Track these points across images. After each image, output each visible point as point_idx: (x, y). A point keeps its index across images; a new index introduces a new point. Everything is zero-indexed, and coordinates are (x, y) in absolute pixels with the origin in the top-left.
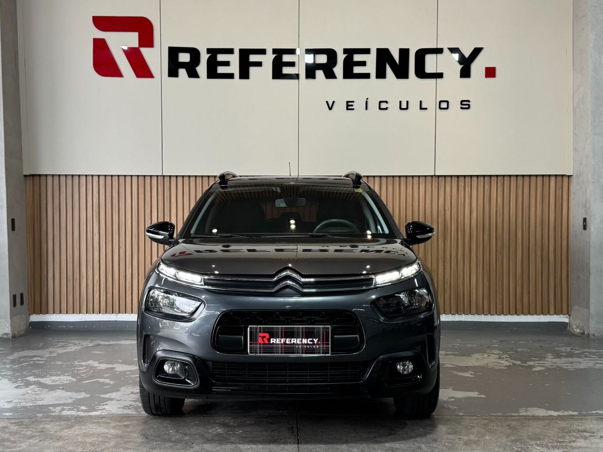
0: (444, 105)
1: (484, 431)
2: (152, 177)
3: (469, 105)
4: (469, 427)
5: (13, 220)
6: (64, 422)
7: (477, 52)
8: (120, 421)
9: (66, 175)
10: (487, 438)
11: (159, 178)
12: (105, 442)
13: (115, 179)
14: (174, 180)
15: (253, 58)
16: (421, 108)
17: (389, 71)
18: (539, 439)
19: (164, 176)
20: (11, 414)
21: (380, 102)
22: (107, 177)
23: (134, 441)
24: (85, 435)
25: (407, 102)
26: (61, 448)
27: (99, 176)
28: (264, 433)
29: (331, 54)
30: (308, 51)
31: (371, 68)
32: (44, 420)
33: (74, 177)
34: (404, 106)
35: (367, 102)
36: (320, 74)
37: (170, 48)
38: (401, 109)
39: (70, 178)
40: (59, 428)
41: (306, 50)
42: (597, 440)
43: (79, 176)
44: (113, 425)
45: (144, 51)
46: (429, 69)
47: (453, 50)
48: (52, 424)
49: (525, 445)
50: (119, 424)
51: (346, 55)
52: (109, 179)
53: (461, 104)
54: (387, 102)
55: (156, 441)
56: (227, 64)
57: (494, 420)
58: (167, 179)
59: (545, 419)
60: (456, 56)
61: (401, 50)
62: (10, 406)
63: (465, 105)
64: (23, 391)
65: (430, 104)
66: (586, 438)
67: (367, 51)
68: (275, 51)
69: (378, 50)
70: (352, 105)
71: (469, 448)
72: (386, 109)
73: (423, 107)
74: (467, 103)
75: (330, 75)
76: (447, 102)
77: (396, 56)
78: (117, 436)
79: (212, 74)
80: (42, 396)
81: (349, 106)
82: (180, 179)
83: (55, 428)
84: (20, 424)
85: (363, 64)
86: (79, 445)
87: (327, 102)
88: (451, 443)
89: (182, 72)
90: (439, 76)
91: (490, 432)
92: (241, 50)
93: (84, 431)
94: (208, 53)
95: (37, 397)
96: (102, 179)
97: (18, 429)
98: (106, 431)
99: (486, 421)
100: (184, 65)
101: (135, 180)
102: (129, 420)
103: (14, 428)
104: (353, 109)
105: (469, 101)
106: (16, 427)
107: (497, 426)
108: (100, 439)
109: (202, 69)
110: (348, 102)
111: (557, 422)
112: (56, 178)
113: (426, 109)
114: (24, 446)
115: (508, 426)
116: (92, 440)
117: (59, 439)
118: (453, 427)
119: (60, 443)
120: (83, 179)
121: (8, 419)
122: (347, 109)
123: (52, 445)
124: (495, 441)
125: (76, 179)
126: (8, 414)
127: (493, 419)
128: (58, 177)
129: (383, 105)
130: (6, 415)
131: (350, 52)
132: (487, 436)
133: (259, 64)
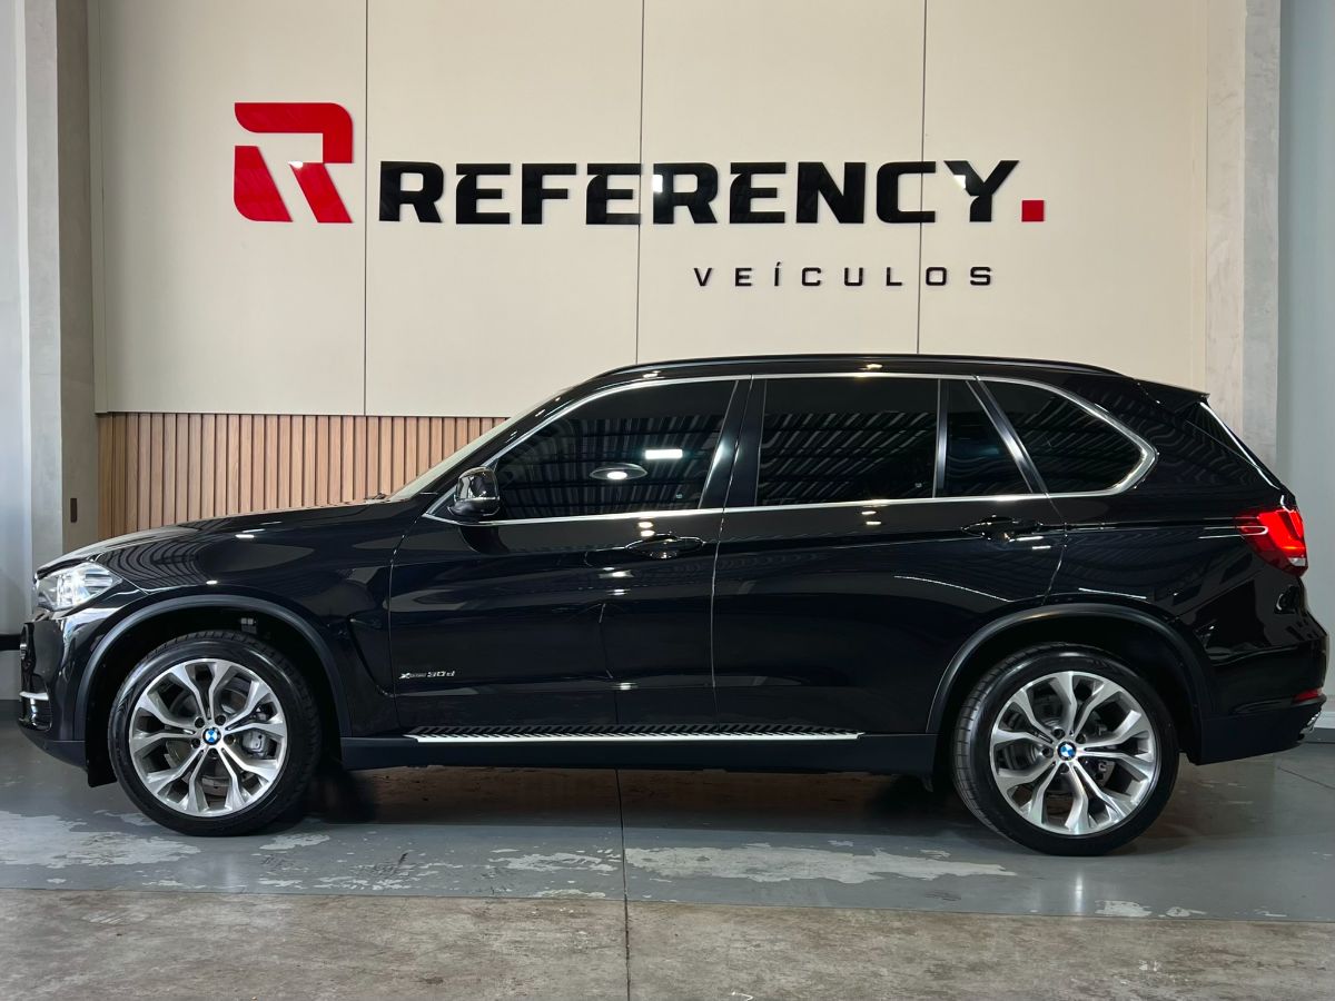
0: (936, 277)
1: (1012, 944)
2: (345, 419)
3: (988, 277)
4: (981, 935)
5: (74, 502)
6: (163, 901)
7: (1005, 169)
8: (272, 902)
9: (177, 414)
10: (1017, 956)
11: (358, 420)
12: (243, 941)
13: (272, 423)
14: (386, 424)
15: (550, 182)
16: (889, 283)
17: (824, 207)
18: (1126, 964)
19: (367, 417)
20: (63, 881)
21: (805, 270)
22: (256, 419)
23: (298, 941)
24: (204, 926)
25: (861, 270)
26: (158, 950)
27: (240, 415)
28: (558, 935)
29: (707, 175)
30: (658, 169)
31: (787, 202)
32: (126, 893)
33: (193, 418)
34: (854, 278)
35: (777, 270)
36: (682, 213)
37: (384, 164)
38: (847, 283)
39: (183, 420)
40: (154, 910)
41: (655, 165)
42: (1248, 971)
43: (202, 415)
44: (259, 908)
45: (335, 170)
46: (906, 203)
47: (957, 167)
48: (142, 902)
49: (1096, 975)
50: (270, 906)
51: (736, 176)
52: (259, 422)
53: (973, 275)
54: (819, 271)
55: (342, 943)
56: (496, 194)
57: (1031, 923)
58: (373, 423)
59: (1140, 925)
60: (961, 180)
61: (848, 166)
62: (60, 865)
63: (981, 276)
64: (86, 835)
65: (908, 273)
66: (1226, 966)
67: (779, 168)
68: (592, 169)
69: (800, 164)
70: (748, 277)
71: (979, 978)
72: (818, 283)
73: (893, 280)
74: (985, 273)
75: (703, 215)
76: (944, 270)
77: (839, 180)
78: (267, 931)
79: (467, 214)
80: (122, 848)
81: (740, 278)
82: (399, 424)
83: (147, 910)
84: (79, 901)
85: (771, 193)
86: (192, 946)
87: (696, 270)
88: (942, 965)
89: (408, 211)
90: (928, 217)
91: (1022, 946)
92: (526, 168)
93: (203, 919)
94: (458, 173)
95: (113, 848)
96: (246, 421)
97: (75, 910)
98: (247, 920)
99: (1015, 925)
100: (409, 197)
101: (310, 422)
102: (291, 901)
103: (69, 909)
104: (749, 285)
105: (988, 269)
106: (72, 907)
107: (1040, 935)
108: (234, 936)
109: (447, 205)
110: (738, 270)
111: (1164, 932)
112: (158, 420)
113: (900, 284)
114: (87, 943)
115: (1061, 935)
116: (218, 936)
117: (155, 933)
118: (946, 934)
119: (157, 941)
120: (210, 422)
121: (57, 890)
122: (738, 284)
123: (140, 943)
124: (1035, 965)
125: (196, 421)
126: (57, 881)
127: (1031, 920)
128: (161, 418)
129: (812, 277)
130: (53, 884)
131: (744, 171)
132: (1017, 954)
133: (561, 194)
